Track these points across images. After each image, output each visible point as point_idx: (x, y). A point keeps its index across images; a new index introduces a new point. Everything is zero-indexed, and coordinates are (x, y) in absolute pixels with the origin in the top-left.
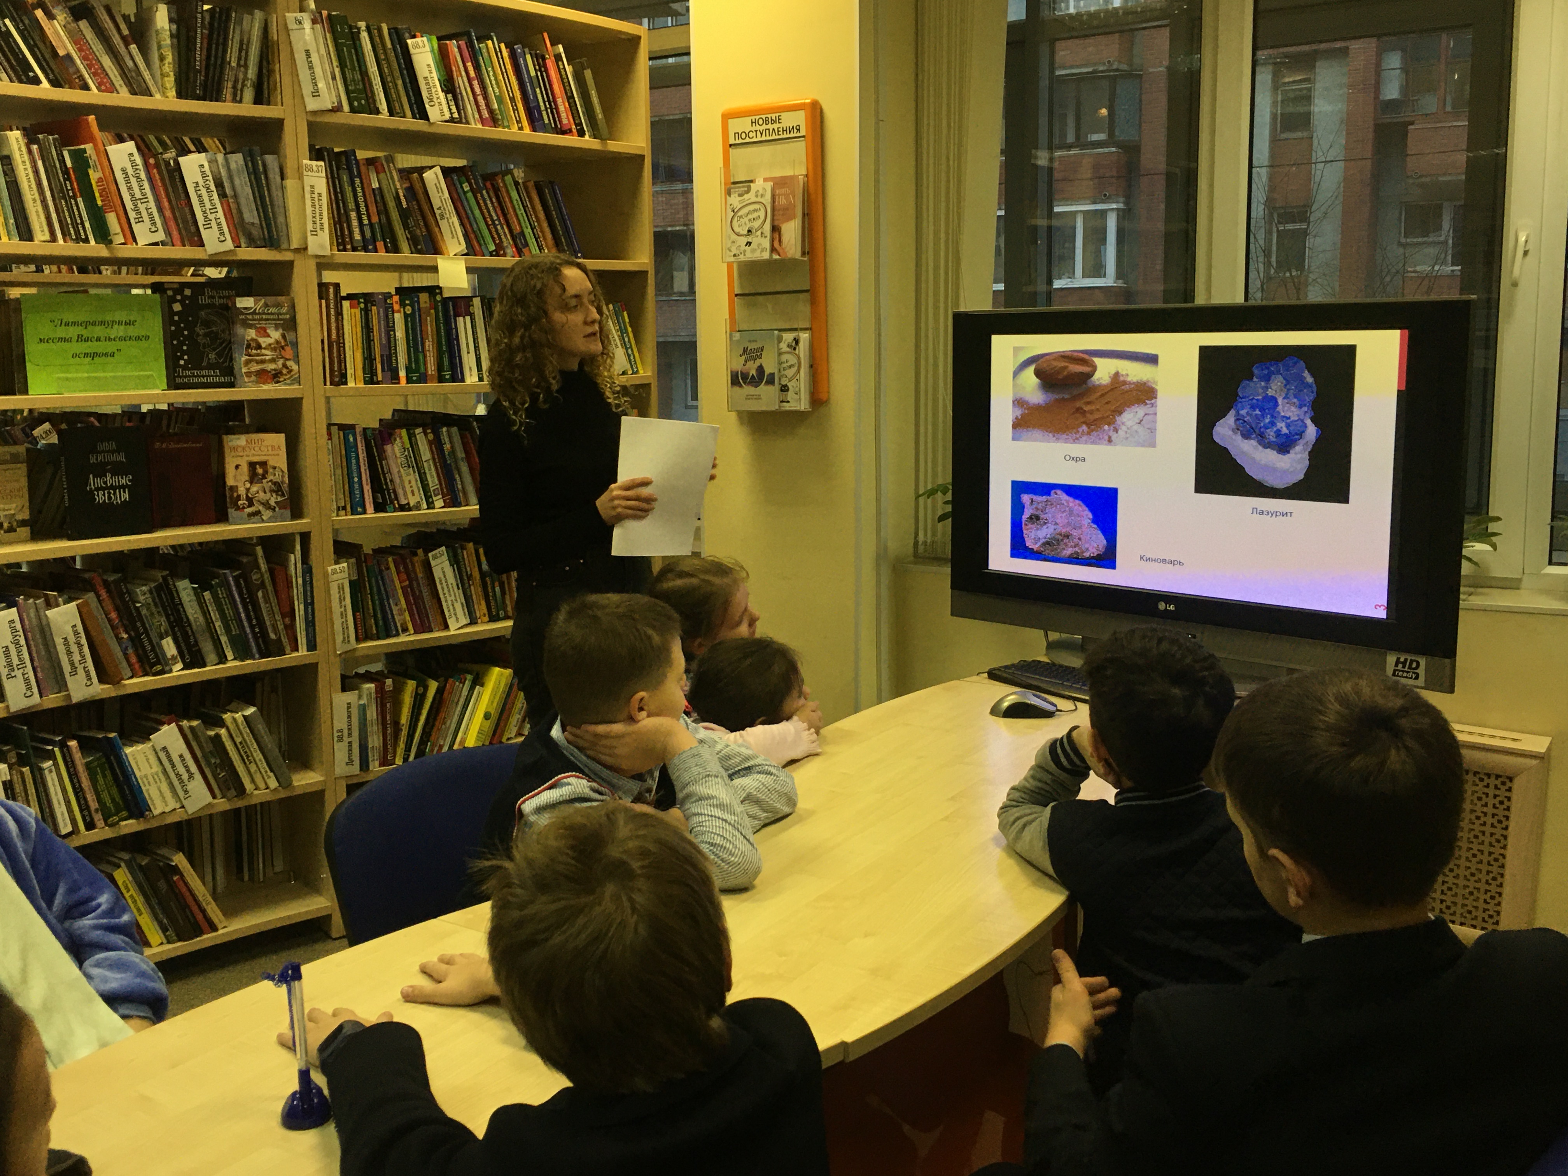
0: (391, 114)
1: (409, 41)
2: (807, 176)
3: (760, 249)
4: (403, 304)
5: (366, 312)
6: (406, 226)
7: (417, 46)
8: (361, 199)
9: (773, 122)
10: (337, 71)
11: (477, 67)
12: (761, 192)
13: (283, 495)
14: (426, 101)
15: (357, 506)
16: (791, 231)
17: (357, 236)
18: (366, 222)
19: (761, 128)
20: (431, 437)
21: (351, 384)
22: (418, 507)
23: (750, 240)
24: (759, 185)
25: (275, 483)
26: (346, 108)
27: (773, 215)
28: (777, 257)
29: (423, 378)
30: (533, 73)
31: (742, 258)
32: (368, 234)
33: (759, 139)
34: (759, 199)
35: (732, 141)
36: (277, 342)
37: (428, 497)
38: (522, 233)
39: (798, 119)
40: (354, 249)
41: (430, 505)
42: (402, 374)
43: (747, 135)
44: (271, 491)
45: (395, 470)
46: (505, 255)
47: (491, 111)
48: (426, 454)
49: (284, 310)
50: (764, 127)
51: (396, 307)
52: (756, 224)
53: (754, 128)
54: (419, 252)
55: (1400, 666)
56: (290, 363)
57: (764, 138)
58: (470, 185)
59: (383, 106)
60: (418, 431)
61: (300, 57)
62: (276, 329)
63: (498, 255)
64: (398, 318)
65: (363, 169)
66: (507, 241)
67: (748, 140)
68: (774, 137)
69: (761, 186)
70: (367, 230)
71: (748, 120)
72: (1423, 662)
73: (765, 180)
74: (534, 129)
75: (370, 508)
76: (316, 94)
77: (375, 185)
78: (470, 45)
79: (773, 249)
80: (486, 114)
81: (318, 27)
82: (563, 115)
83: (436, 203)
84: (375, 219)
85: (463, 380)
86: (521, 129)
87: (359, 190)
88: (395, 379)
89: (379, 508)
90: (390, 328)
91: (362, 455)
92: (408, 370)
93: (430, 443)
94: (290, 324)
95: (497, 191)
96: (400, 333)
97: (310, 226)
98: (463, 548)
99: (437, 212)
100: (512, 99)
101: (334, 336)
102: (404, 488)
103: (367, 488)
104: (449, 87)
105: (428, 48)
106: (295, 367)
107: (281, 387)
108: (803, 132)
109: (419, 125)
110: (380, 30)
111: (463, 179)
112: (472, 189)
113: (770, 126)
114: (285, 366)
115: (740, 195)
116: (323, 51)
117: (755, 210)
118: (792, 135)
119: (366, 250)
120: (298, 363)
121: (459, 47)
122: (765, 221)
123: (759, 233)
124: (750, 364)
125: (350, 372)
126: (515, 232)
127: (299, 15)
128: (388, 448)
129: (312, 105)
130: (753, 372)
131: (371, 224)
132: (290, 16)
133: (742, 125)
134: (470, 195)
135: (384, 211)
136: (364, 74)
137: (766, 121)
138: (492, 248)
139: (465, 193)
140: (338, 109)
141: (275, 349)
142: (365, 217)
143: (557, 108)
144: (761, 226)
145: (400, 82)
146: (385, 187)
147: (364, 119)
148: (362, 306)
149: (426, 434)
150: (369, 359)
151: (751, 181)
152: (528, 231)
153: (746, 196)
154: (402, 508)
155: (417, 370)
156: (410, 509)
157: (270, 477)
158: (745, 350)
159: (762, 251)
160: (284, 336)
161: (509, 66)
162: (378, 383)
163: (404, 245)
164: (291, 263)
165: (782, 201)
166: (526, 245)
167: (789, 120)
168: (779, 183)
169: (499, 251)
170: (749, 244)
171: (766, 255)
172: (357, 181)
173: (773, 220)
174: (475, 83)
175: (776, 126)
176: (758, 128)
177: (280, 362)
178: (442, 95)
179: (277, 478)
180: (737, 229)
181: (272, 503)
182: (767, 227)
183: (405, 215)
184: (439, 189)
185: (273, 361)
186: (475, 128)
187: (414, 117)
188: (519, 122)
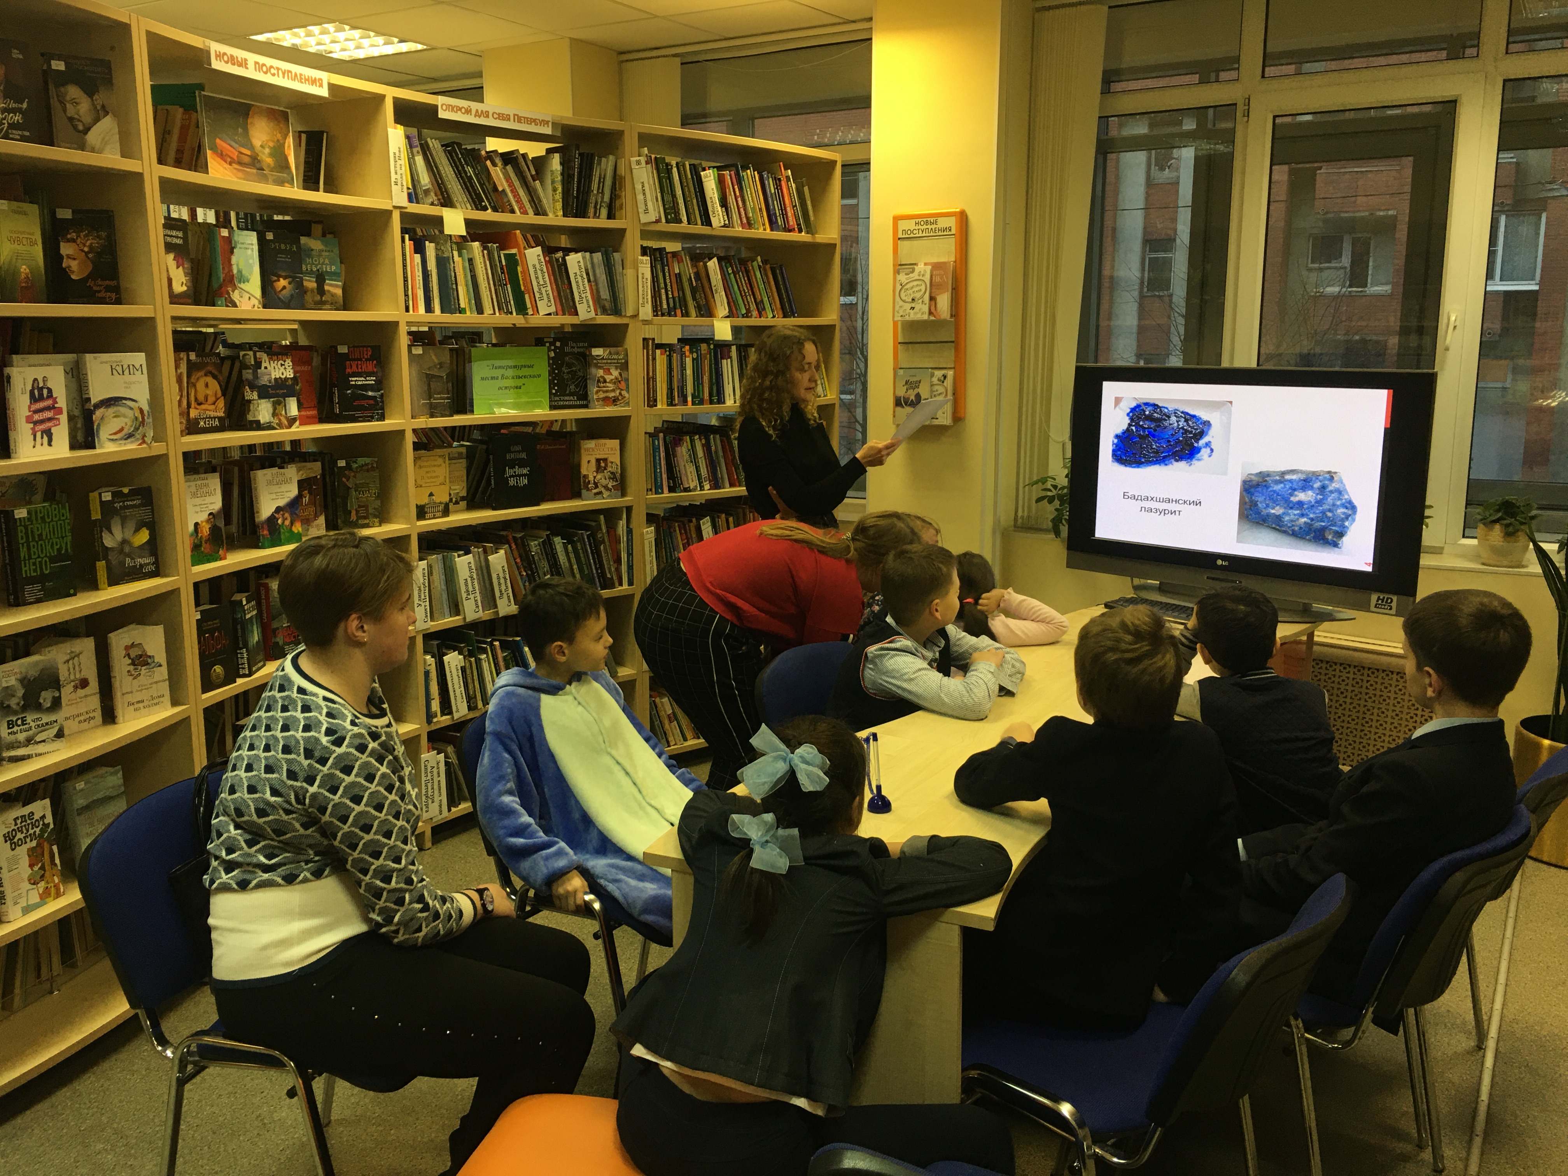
0: (689, 224)
1: (702, 173)
2: (955, 262)
3: (921, 313)
4: (691, 352)
5: (670, 357)
6: (694, 299)
7: (706, 176)
8: (668, 281)
9: (932, 223)
10: (659, 195)
11: (741, 189)
12: (922, 272)
13: (617, 481)
14: (711, 213)
15: (658, 489)
16: (944, 301)
17: (665, 306)
18: (670, 296)
19: (922, 228)
20: (704, 441)
21: (659, 406)
22: (695, 489)
23: (913, 305)
24: (921, 267)
25: (612, 473)
26: (663, 220)
27: (931, 289)
28: (933, 318)
29: (701, 402)
30: (773, 191)
31: (907, 318)
32: (672, 305)
33: (920, 235)
34: (921, 278)
35: (900, 236)
36: (616, 378)
37: (700, 483)
38: (762, 301)
39: (951, 222)
40: (663, 315)
41: (702, 488)
42: (689, 399)
43: (912, 232)
44: (610, 478)
45: (682, 463)
46: (751, 317)
47: (748, 218)
48: (700, 453)
49: (621, 357)
50: (925, 227)
51: (687, 353)
52: (918, 295)
53: (917, 227)
54: (702, 316)
55: (1380, 602)
56: (624, 393)
57: (924, 234)
58: (733, 269)
59: (684, 218)
60: (697, 437)
61: (638, 187)
62: (616, 368)
63: (747, 317)
64: (689, 361)
65: (670, 260)
66: (753, 307)
67: (912, 235)
68: (932, 234)
69: (923, 269)
70: (671, 301)
71: (913, 221)
72: (1395, 598)
73: (926, 264)
74: (772, 230)
75: (666, 489)
76: (646, 211)
77: (677, 271)
78: (738, 174)
79: (930, 313)
80: (745, 220)
81: (649, 166)
82: (790, 219)
83: (713, 282)
84: (676, 294)
85: (724, 403)
86: (765, 230)
87: (667, 274)
88: (685, 402)
89: (671, 490)
90: (683, 368)
91: (663, 454)
92: (693, 396)
93: (703, 445)
94: (624, 366)
95: (747, 272)
96: (689, 372)
97: (641, 302)
98: (719, 517)
99: (714, 289)
100: (760, 210)
101: (651, 374)
102: (687, 477)
103: (665, 476)
104: (724, 203)
105: (712, 177)
106: (627, 395)
107: (615, 408)
108: (953, 232)
109: (705, 230)
110: (684, 166)
111: (728, 265)
112: (733, 272)
113: (929, 227)
114: (620, 394)
115: (907, 274)
116: (652, 182)
117: (917, 285)
118: (945, 233)
119: (669, 315)
120: (628, 392)
121: (730, 176)
122: (925, 293)
123: (920, 301)
124: (910, 392)
125: (659, 398)
126: (758, 300)
127: (638, 158)
128: (678, 449)
129: (644, 219)
130: (912, 397)
131: (673, 298)
132: (634, 159)
133: (910, 225)
134: (732, 275)
135: (681, 288)
136: (674, 196)
137: (927, 223)
138: (744, 311)
139: (729, 274)
140: (658, 221)
141: (615, 383)
142: (670, 293)
143: (786, 214)
144: (922, 297)
145: (695, 201)
146: (682, 273)
147: (673, 227)
148: (668, 353)
149: (701, 440)
150: (670, 389)
151: (915, 264)
152: (766, 299)
153: (911, 275)
154: (686, 490)
155: (698, 396)
156: (690, 491)
157: (609, 469)
158: (906, 383)
159: (923, 314)
160: (620, 374)
161: (759, 187)
162: (675, 405)
163: (693, 312)
164: (627, 325)
165: (937, 279)
166: (764, 309)
167: (943, 223)
168: (937, 267)
169: (748, 315)
170: (913, 308)
171: (925, 317)
172: (666, 268)
173: (930, 293)
174: (739, 199)
175: (933, 227)
176: (920, 227)
177: (618, 392)
178: (719, 208)
179: (614, 470)
180: (903, 298)
181: (610, 486)
182: (927, 298)
183: (694, 291)
184: (716, 273)
185: (613, 391)
186: (738, 230)
187: (702, 225)
188: (764, 225)
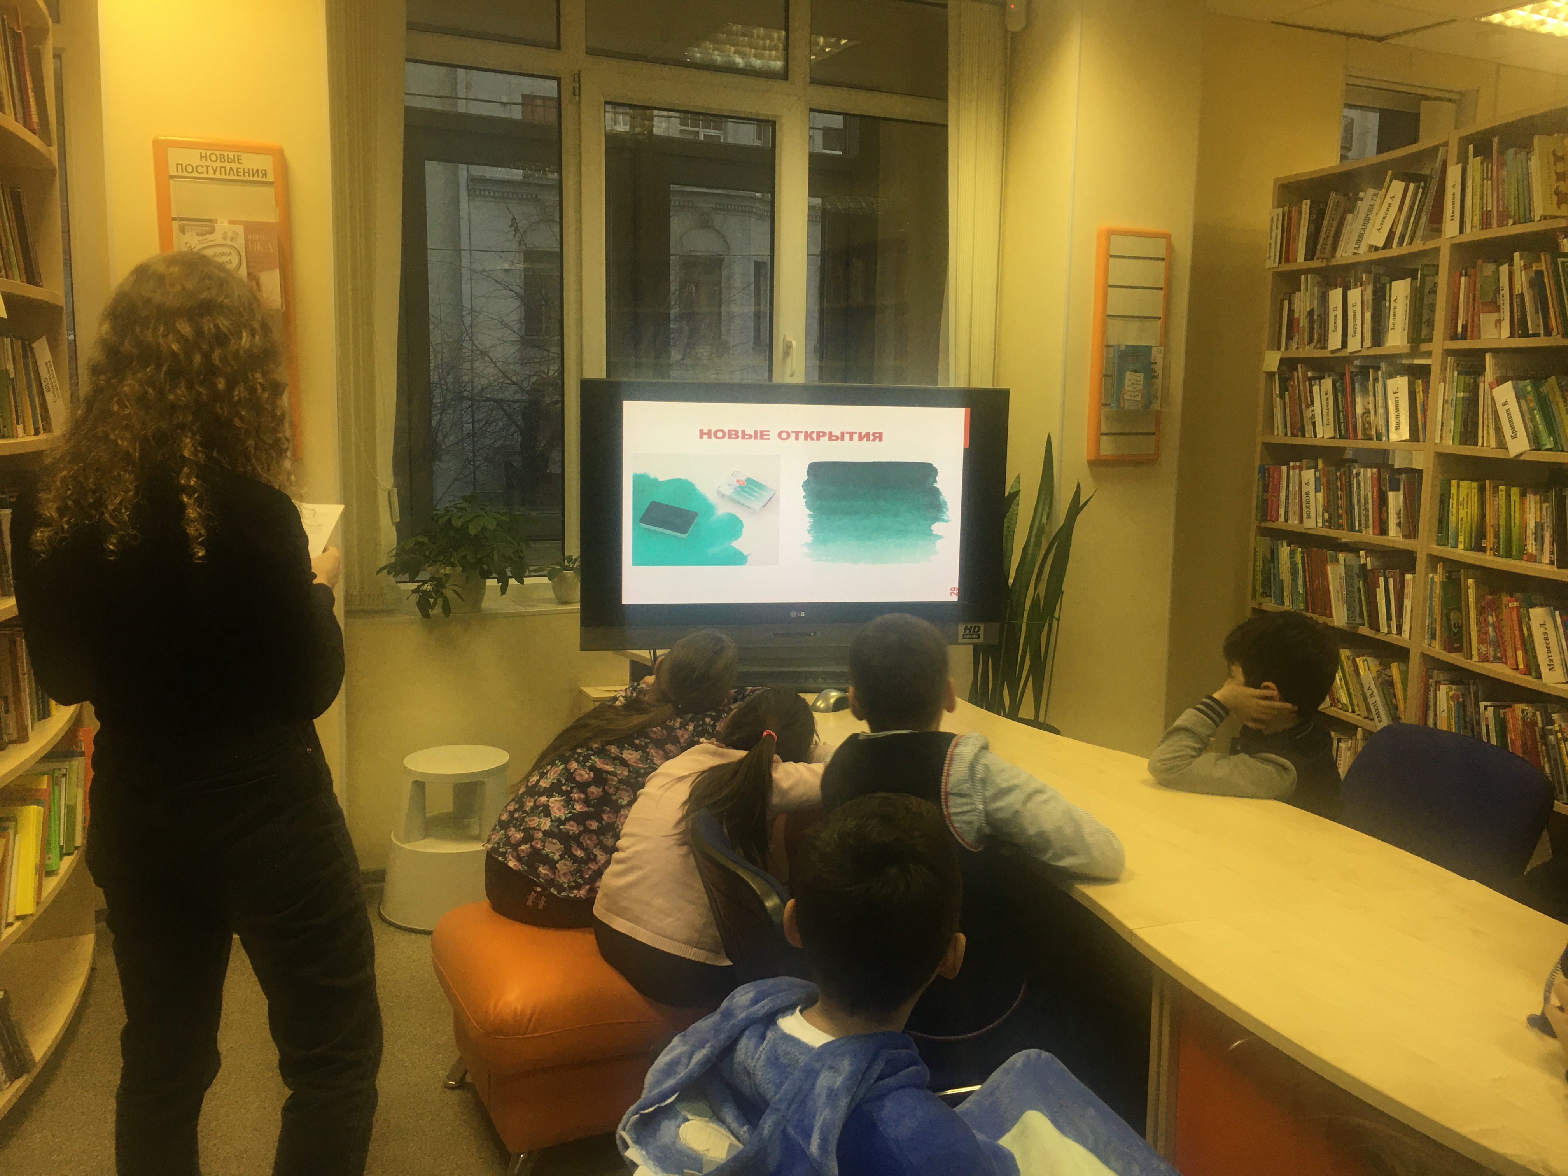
2: (272, 223)
9: (231, 160)
12: (230, 234)
16: (270, 280)
19: (215, 165)
24: (223, 225)
27: (247, 261)
33: (211, 175)
34: (228, 242)
35: (171, 172)
39: (265, 163)
43: (195, 169)
50: (218, 164)
53: (204, 163)
55: (967, 632)
57: (218, 176)
67: (195, 174)
68: (232, 177)
69: (228, 229)
71: (197, 153)
72: (982, 626)
73: (231, 222)
108: (270, 178)
113: (228, 166)
115: (198, 234)
118: (256, 178)
137: (222, 158)
151: (213, 221)
153: (209, 237)
165: (257, 248)
167: (251, 162)
168: (251, 228)
173: (247, 267)
175: (235, 166)
176: (209, 163)
